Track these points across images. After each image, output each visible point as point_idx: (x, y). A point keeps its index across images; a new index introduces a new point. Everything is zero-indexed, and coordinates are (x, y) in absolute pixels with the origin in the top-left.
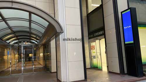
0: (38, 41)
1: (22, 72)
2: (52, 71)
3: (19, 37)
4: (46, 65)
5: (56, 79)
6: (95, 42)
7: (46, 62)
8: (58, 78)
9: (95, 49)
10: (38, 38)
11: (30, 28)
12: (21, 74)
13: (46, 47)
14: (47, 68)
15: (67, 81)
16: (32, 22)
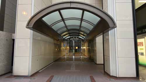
0: (84, 37)
1: (74, 61)
3: (71, 34)
5: (103, 71)
6: (144, 38)
8: (106, 71)
9: (143, 46)
10: (86, 35)
11: (80, 26)
12: (72, 62)
16: (83, 20)
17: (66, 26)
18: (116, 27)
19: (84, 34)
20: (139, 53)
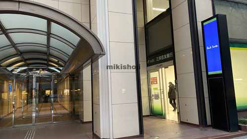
0: (61, 68)
1: (34, 121)
2: (85, 120)
3: (28, 62)
4: (74, 110)
6: (158, 71)
7: (74, 104)
9: (157, 83)
11: (48, 45)
13: (75, 78)
14: (75, 116)
15: (110, 137)
16: (51, 35)
17: (13, 45)
18: (104, 55)
19: (58, 61)
20: (153, 96)
